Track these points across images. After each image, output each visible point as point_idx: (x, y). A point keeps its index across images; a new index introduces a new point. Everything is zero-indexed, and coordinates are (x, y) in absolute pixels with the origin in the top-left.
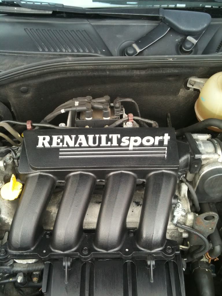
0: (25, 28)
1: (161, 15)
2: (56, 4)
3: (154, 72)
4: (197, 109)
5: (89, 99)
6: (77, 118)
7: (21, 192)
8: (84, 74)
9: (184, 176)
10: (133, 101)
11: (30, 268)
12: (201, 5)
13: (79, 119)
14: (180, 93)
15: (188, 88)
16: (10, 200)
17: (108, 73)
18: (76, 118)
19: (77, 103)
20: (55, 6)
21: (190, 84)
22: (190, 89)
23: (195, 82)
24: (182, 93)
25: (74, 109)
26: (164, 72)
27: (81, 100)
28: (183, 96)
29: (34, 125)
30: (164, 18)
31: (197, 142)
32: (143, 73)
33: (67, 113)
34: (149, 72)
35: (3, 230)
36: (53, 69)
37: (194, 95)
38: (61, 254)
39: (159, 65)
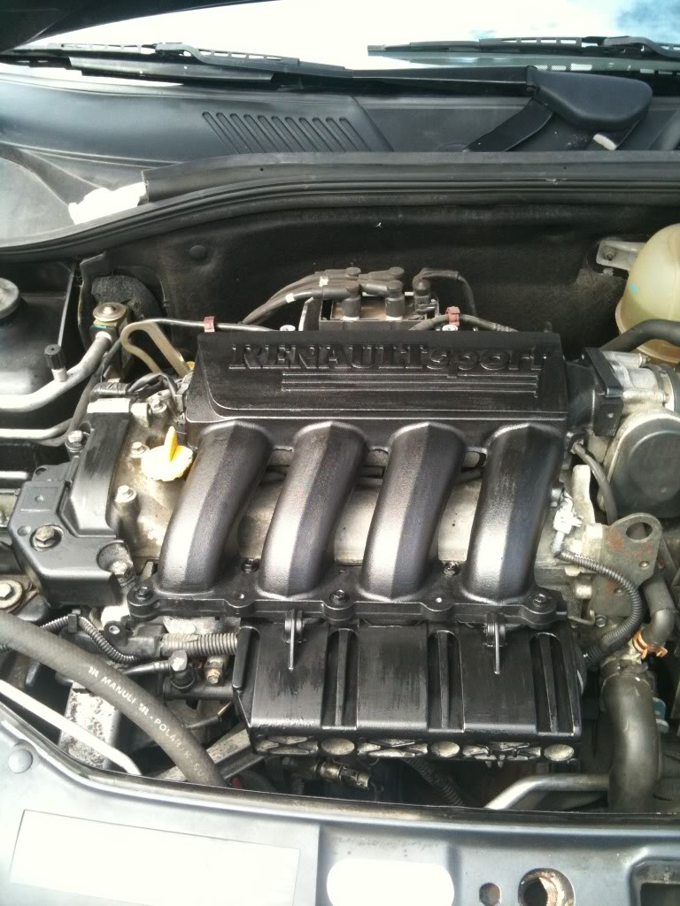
0: (206, 111)
1: (530, 83)
2: (283, 58)
3: (513, 215)
4: (622, 317)
5: (352, 273)
6: (322, 316)
7: (191, 465)
8: (344, 218)
9: (582, 442)
10: (460, 278)
11: (203, 645)
12: (630, 67)
13: (329, 319)
14: (578, 281)
15: (600, 268)
16: (164, 480)
17: (400, 216)
18: (320, 318)
19: (324, 281)
20: (281, 62)
21: (605, 257)
22: (605, 271)
23: (616, 251)
24: (585, 279)
25: (318, 292)
26: (537, 216)
27: (332, 276)
28: (586, 288)
29: (221, 326)
30: (539, 89)
31: (614, 367)
32: (486, 216)
33: (300, 302)
34: (501, 215)
35: (140, 557)
36: (271, 202)
37: (614, 287)
38: (280, 602)
39: (525, 194)
